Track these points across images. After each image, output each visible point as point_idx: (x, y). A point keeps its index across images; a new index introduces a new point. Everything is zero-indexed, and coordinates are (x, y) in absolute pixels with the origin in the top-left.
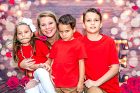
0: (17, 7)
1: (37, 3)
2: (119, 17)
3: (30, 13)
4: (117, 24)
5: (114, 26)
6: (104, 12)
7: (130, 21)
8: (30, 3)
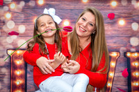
0: (6, 8)
1: (32, 4)
3: (23, 16)
6: (120, 17)
8: (22, 4)
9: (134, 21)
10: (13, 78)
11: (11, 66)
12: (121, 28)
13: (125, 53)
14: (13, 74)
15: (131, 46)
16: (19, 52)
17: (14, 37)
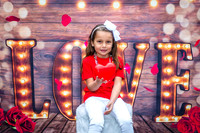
2: (177, 4)
4: (174, 16)
5: (170, 19)
7: (196, 11)
9: (170, 1)
10: (16, 75)
11: (13, 60)
12: (152, 11)
13: (156, 45)
14: (16, 70)
15: (164, 35)
16: (21, 43)
17: (14, 23)
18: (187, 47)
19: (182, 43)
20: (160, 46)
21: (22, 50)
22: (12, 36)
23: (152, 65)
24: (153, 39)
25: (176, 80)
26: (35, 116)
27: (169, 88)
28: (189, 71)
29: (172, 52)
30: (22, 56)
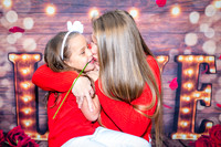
2: (202, 12)
4: (198, 25)
5: (192, 28)
6: (174, 3)
9: (194, 9)
10: (18, 92)
11: (15, 76)
12: (174, 20)
13: (176, 57)
14: (19, 87)
15: (186, 46)
16: (25, 57)
17: (18, 35)
18: (211, 59)
19: (205, 55)
20: (181, 58)
21: (26, 64)
22: (15, 50)
23: (171, 79)
24: (173, 51)
25: (197, 95)
26: (39, 137)
27: (189, 105)
28: (211, 85)
29: (193, 65)
30: (25, 71)
